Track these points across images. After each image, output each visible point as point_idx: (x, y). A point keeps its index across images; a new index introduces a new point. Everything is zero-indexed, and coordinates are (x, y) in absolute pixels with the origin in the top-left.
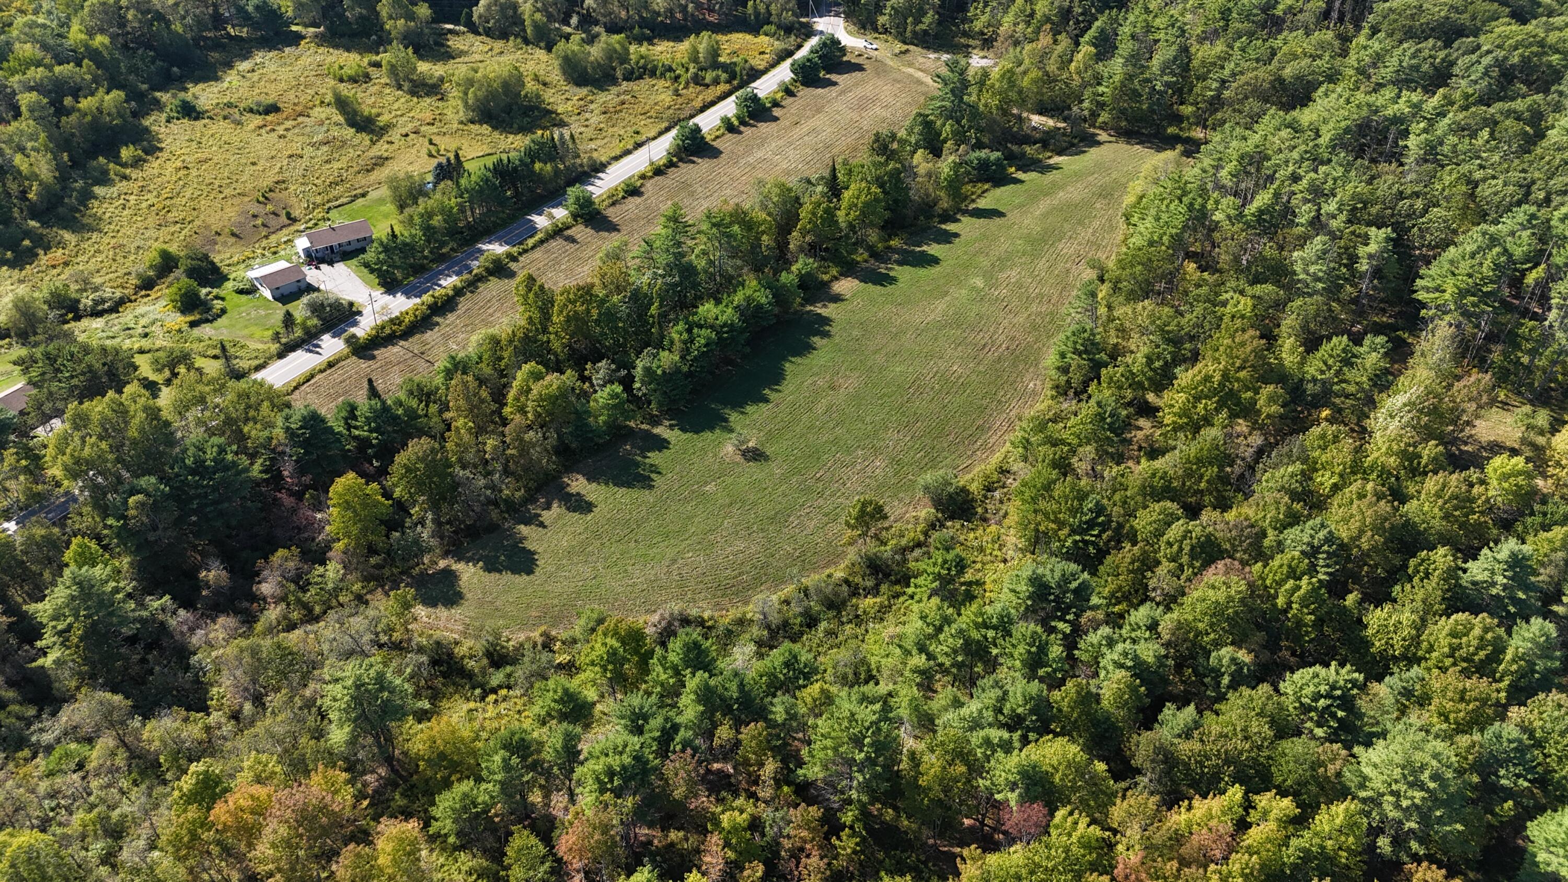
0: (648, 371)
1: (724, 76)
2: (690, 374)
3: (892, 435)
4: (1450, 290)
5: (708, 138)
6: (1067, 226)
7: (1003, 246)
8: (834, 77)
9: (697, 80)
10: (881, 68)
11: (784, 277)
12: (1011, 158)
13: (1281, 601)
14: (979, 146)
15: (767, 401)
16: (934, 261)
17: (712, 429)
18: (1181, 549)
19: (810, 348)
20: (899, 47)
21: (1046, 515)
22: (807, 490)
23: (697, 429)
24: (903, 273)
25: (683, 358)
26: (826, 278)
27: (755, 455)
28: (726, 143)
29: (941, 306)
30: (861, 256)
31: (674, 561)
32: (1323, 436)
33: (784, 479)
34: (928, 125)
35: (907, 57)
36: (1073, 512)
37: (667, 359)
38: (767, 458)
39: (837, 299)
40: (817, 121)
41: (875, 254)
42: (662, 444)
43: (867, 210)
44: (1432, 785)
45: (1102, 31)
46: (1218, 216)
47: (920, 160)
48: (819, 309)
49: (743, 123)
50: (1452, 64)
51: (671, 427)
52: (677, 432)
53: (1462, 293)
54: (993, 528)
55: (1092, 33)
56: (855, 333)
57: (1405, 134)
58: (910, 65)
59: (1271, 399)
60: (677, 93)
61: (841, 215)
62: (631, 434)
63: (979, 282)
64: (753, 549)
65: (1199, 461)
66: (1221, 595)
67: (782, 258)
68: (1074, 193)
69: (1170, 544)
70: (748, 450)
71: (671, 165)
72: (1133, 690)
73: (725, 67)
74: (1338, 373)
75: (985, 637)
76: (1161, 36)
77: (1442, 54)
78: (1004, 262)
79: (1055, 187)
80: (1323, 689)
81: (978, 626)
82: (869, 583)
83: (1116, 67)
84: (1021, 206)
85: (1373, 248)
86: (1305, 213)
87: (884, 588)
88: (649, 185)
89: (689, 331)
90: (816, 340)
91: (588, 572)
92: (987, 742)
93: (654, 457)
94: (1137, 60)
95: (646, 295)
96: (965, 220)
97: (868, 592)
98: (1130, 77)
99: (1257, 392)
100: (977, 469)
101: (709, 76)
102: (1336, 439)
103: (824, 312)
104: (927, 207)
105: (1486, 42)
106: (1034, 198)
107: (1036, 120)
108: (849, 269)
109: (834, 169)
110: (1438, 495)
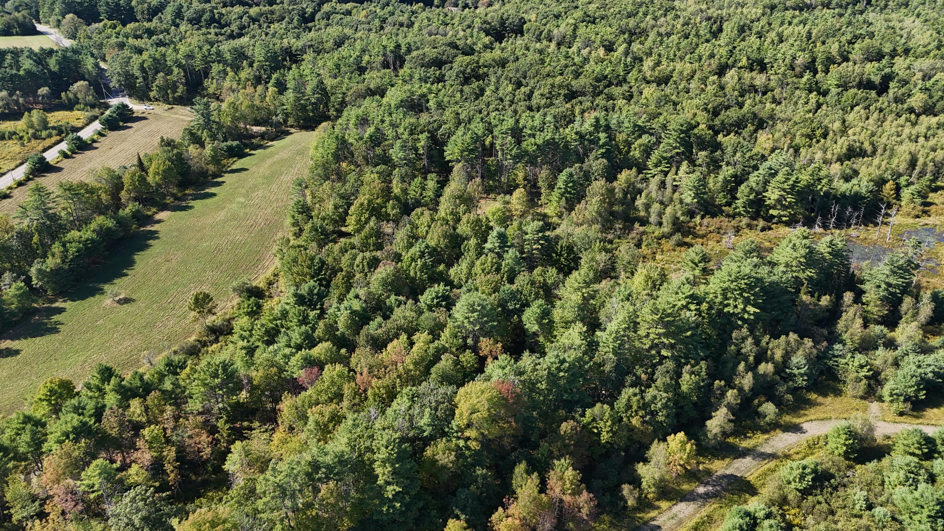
0: (40, 271)
1: (54, 132)
2: (71, 270)
3: (209, 273)
4: (456, 151)
5: (52, 163)
6: (283, 169)
7: (251, 182)
8: (129, 124)
9: (35, 137)
10: (158, 117)
11: (121, 212)
12: (246, 146)
13: (412, 274)
14: (225, 140)
15: (126, 275)
16: (214, 195)
17: (93, 295)
18: (363, 266)
19: (148, 246)
20: (167, 106)
21: (298, 274)
22: (164, 309)
23: (83, 297)
24: (197, 204)
25: (63, 262)
26: (149, 213)
27: (127, 301)
28: (65, 164)
29: (222, 215)
30: (169, 200)
31: (85, 362)
32: (417, 214)
33: (147, 307)
34: (192, 134)
35: (173, 110)
36: (309, 267)
37: (51, 263)
38: (134, 301)
39: (159, 221)
40: (124, 146)
41: (176, 198)
42: (60, 311)
43: (166, 174)
44: (479, 308)
45: (278, 79)
46: (351, 141)
47: (193, 150)
48: (149, 228)
49: (74, 152)
50: (444, 76)
51: (64, 301)
52: (69, 302)
53: (462, 151)
54: (276, 299)
55: (273, 81)
56: (174, 234)
57: (428, 101)
58: (176, 114)
59: (393, 208)
60: (23, 145)
61: (150, 179)
62: (36, 311)
63: (242, 200)
64: (136, 343)
65: (366, 238)
66: (384, 275)
67: (117, 204)
68: (284, 155)
69: (358, 266)
70: (120, 300)
71: (28, 179)
72: (353, 320)
73: (54, 128)
74: (421, 194)
75: (277, 325)
76: (309, 78)
77: (438, 72)
78: (254, 188)
79: (272, 155)
80: (434, 295)
81: (270, 321)
82: (212, 338)
83: (290, 95)
84: (255, 165)
85: (422, 143)
86: (390, 133)
87: (221, 338)
88: (16, 192)
89: (64, 245)
90: (151, 242)
91: (25, 382)
92: (285, 356)
93: (56, 318)
94: (299, 89)
95: (27, 233)
96: (227, 175)
97: (212, 343)
98: (298, 99)
99: (386, 207)
100: (262, 277)
101: (44, 134)
102: (422, 214)
103: (152, 229)
104: (204, 174)
105: (455, 65)
106: (263, 160)
107: (255, 129)
108: (164, 207)
109: (140, 159)
110: (468, 222)
